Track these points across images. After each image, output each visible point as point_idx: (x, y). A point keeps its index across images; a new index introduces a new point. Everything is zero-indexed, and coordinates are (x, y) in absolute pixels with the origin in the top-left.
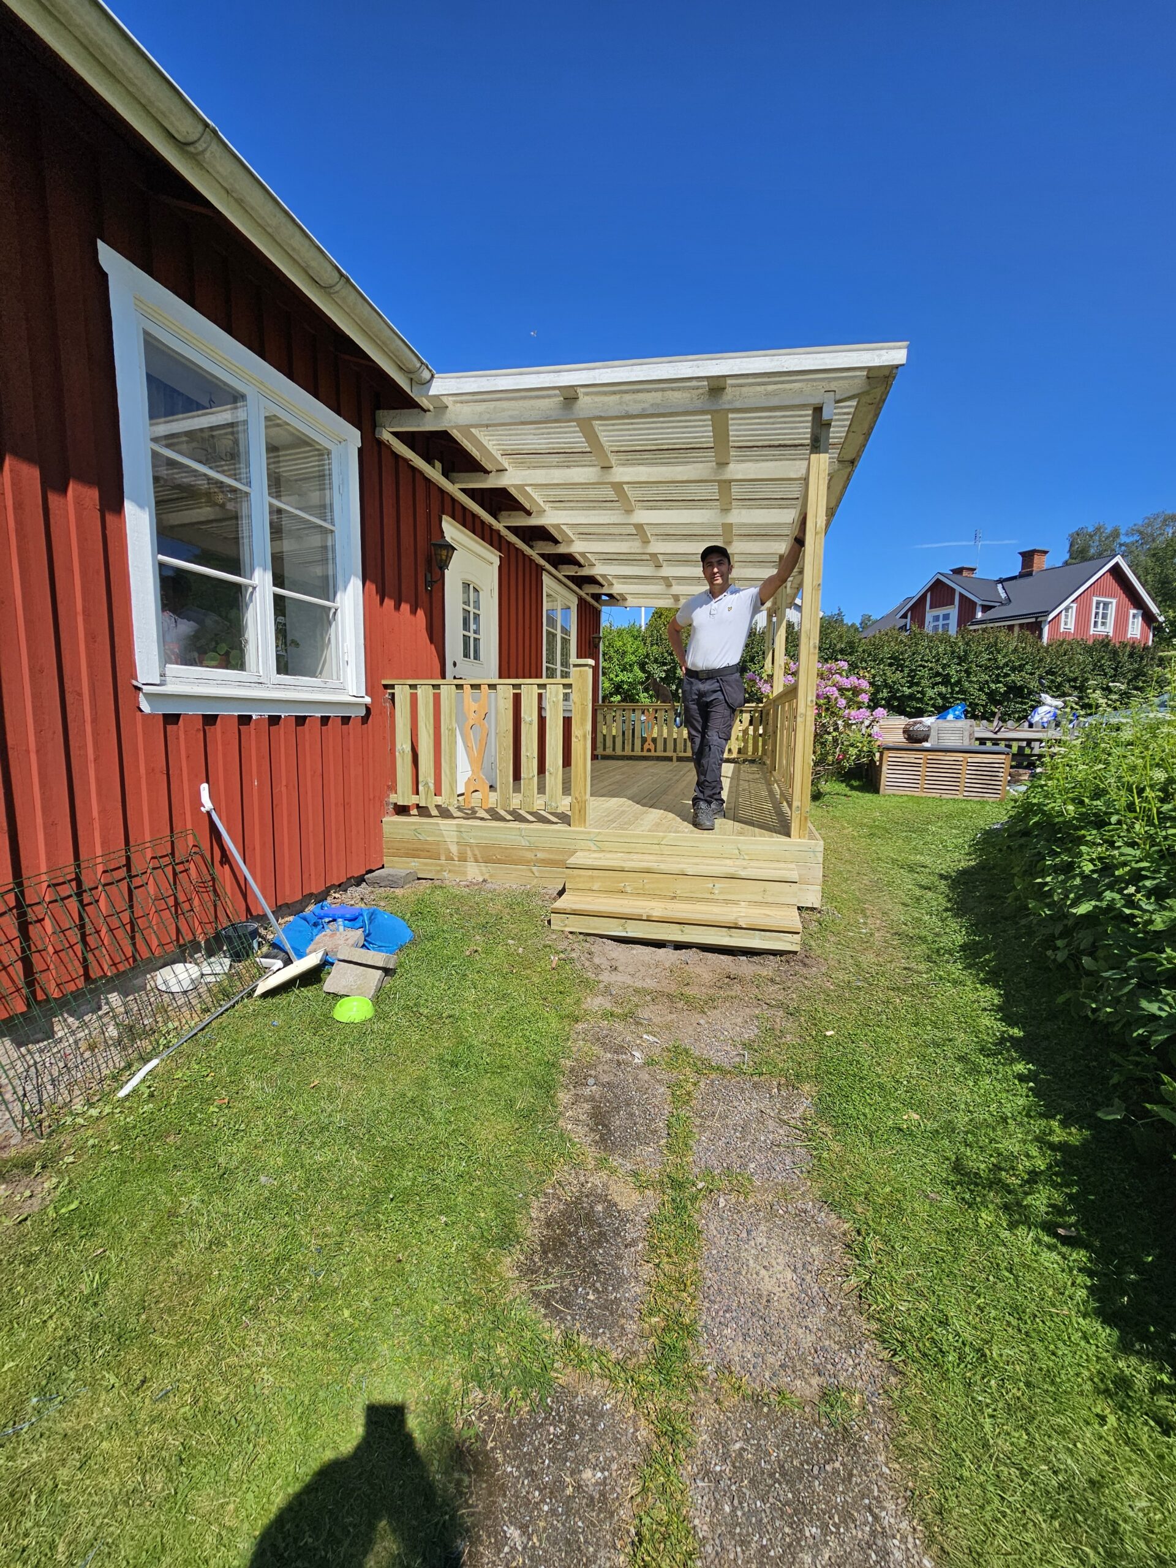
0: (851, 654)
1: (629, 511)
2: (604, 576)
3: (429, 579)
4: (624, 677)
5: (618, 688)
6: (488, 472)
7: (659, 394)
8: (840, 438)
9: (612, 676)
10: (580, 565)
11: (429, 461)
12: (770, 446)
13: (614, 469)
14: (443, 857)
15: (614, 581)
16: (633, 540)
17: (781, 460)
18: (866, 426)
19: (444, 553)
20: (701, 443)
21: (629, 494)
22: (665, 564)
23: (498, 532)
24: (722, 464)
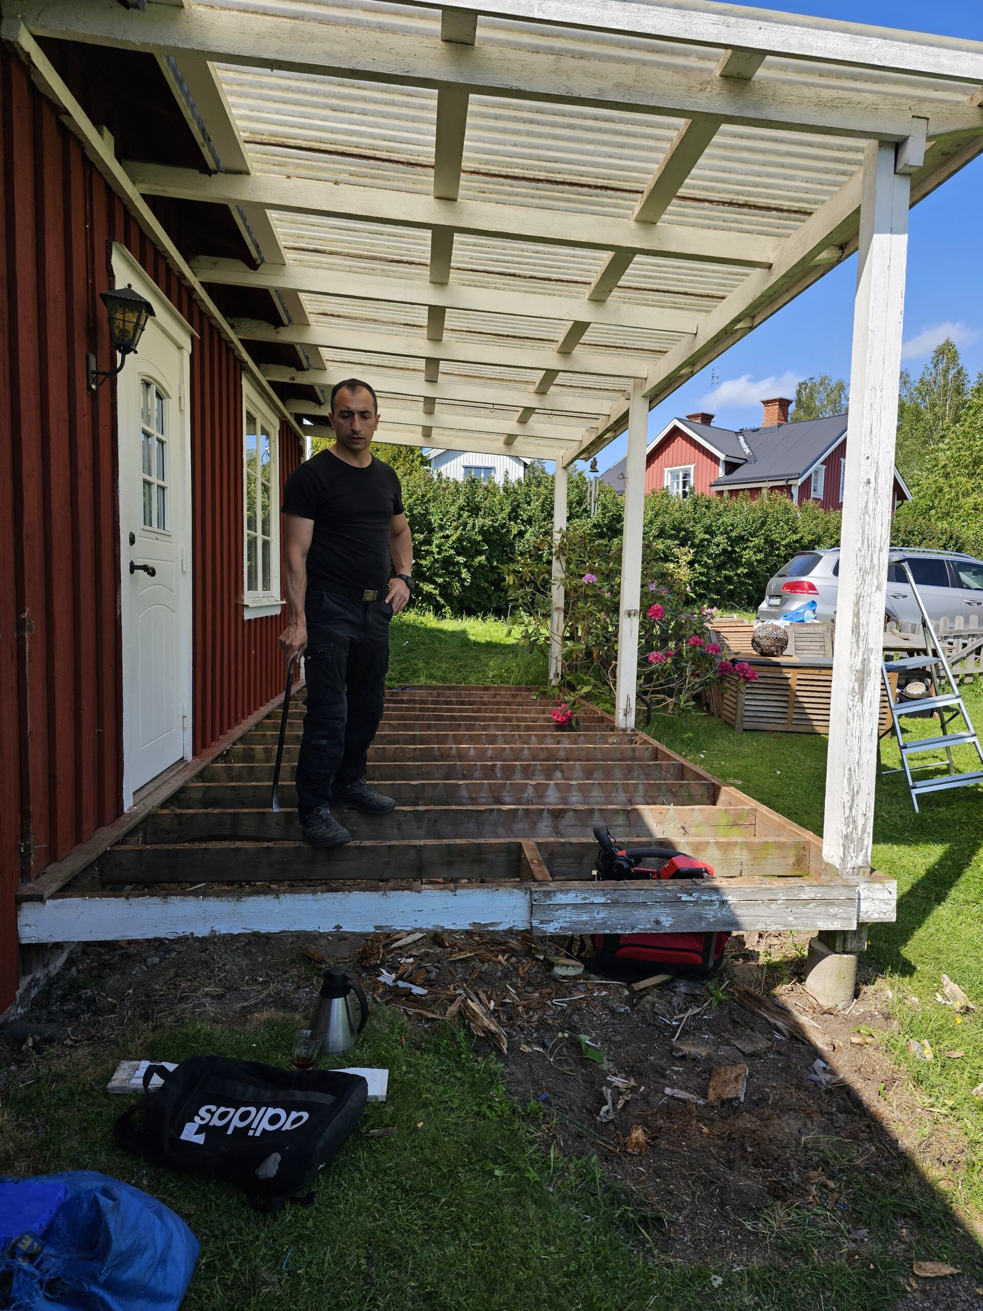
1: (439, 285)
3: (93, 367)
6: (211, 172)
10: (301, 368)
11: (95, 123)
12: (731, 204)
19: (132, 317)
20: (633, 180)
23: (193, 291)
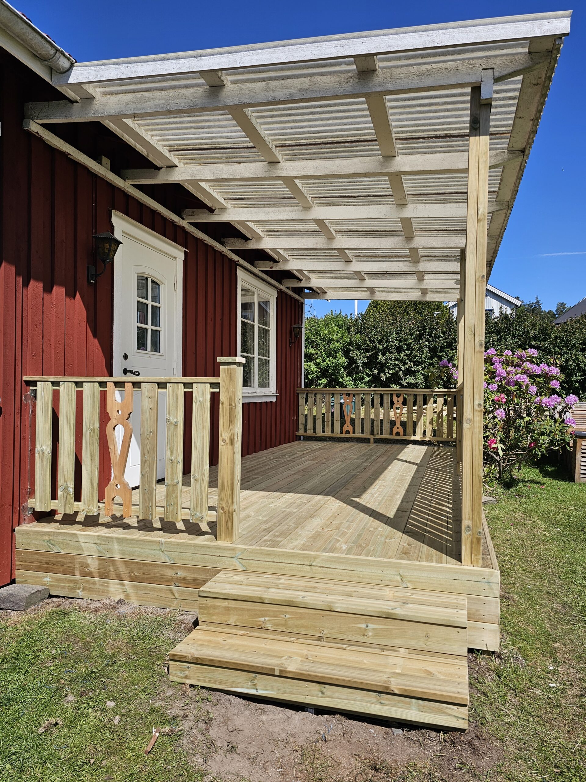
0: (544, 340)
1: (307, 208)
2: (300, 271)
3: (92, 272)
4: (330, 362)
5: (324, 372)
6: (158, 169)
7: (307, 80)
8: (508, 126)
9: (318, 361)
10: (275, 261)
11: (97, 158)
13: (281, 164)
14: (77, 573)
15: (311, 276)
16: (320, 237)
17: (449, 152)
18: (533, 109)
19: (106, 246)
20: (365, 135)
21: (304, 191)
22: (354, 259)
23: (183, 228)
24: (389, 157)
